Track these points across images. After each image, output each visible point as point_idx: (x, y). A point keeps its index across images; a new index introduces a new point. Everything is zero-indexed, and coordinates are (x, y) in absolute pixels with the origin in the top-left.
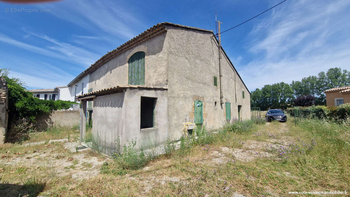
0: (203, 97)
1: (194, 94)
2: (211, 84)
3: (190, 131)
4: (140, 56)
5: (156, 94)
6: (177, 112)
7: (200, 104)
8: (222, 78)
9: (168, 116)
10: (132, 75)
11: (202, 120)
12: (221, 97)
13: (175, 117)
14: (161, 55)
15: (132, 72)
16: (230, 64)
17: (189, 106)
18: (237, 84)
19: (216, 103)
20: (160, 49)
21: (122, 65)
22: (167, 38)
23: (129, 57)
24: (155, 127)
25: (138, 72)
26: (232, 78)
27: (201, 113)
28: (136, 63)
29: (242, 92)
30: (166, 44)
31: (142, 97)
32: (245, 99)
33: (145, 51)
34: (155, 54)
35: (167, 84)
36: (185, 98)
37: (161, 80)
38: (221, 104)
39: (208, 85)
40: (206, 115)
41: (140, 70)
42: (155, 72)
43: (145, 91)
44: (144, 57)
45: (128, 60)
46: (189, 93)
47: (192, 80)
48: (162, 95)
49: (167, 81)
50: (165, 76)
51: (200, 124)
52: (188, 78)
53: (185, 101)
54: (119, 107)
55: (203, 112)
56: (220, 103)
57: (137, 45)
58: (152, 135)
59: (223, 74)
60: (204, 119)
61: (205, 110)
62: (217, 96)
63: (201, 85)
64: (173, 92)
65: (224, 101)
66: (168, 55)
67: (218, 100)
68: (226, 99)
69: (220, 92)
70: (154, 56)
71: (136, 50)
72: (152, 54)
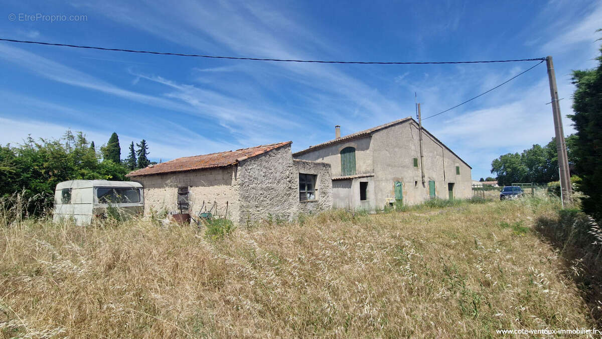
0: (402, 178)
1: (394, 176)
2: (411, 166)
3: (391, 204)
4: (351, 150)
5: (367, 180)
6: (381, 190)
7: (399, 184)
8: (424, 158)
9: (375, 193)
10: (344, 164)
11: (401, 197)
12: (423, 177)
13: (380, 194)
14: (368, 151)
15: (344, 161)
16: (435, 141)
17: (389, 186)
18: (446, 160)
19: (416, 182)
20: (367, 148)
21: (335, 155)
22: (372, 141)
23: (341, 149)
24: (367, 200)
25: (350, 162)
26: (438, 155)
27: (400, 191)
28: (347, 155)
29: (455, 168)
30: (371, 145)
31: (361, 183)
32: (460, 175)
33: (355, 147)
34: (363, 151)
35: (373, 172)
36: (387, 180)
37: (369, 169)
38: (423, 183)
39: (407, 168)
40: (406, 193)
41: (351, 160)
42: (364, 163)
43: (362, 179)
44: (355, 151)
45: (340, 151)
46: (390, 177)
47: (392, 166)
48: (371, 180)
49: (373, 170)
50: (372, 167)
51: (400, 200)
52: (389, 165)
53: (387, 182)
54: (348, 188)
55: (403, 191)
56: (421, 182)
57: (349, 142)
58: (366, 204)
59: (424, 154)
60: (404, 196)
61: (405, 189)
62: (417, 176)
63: (400, 168)
64: (377, 177)
65: (426, 179)
66: (373, 152)
67: (419, 179)
68: (429, 178)
69: (421, 172)
70: (362, 152)
71: (347, 145)
72: (362, 150)
